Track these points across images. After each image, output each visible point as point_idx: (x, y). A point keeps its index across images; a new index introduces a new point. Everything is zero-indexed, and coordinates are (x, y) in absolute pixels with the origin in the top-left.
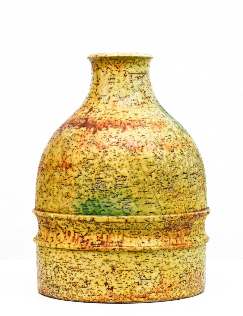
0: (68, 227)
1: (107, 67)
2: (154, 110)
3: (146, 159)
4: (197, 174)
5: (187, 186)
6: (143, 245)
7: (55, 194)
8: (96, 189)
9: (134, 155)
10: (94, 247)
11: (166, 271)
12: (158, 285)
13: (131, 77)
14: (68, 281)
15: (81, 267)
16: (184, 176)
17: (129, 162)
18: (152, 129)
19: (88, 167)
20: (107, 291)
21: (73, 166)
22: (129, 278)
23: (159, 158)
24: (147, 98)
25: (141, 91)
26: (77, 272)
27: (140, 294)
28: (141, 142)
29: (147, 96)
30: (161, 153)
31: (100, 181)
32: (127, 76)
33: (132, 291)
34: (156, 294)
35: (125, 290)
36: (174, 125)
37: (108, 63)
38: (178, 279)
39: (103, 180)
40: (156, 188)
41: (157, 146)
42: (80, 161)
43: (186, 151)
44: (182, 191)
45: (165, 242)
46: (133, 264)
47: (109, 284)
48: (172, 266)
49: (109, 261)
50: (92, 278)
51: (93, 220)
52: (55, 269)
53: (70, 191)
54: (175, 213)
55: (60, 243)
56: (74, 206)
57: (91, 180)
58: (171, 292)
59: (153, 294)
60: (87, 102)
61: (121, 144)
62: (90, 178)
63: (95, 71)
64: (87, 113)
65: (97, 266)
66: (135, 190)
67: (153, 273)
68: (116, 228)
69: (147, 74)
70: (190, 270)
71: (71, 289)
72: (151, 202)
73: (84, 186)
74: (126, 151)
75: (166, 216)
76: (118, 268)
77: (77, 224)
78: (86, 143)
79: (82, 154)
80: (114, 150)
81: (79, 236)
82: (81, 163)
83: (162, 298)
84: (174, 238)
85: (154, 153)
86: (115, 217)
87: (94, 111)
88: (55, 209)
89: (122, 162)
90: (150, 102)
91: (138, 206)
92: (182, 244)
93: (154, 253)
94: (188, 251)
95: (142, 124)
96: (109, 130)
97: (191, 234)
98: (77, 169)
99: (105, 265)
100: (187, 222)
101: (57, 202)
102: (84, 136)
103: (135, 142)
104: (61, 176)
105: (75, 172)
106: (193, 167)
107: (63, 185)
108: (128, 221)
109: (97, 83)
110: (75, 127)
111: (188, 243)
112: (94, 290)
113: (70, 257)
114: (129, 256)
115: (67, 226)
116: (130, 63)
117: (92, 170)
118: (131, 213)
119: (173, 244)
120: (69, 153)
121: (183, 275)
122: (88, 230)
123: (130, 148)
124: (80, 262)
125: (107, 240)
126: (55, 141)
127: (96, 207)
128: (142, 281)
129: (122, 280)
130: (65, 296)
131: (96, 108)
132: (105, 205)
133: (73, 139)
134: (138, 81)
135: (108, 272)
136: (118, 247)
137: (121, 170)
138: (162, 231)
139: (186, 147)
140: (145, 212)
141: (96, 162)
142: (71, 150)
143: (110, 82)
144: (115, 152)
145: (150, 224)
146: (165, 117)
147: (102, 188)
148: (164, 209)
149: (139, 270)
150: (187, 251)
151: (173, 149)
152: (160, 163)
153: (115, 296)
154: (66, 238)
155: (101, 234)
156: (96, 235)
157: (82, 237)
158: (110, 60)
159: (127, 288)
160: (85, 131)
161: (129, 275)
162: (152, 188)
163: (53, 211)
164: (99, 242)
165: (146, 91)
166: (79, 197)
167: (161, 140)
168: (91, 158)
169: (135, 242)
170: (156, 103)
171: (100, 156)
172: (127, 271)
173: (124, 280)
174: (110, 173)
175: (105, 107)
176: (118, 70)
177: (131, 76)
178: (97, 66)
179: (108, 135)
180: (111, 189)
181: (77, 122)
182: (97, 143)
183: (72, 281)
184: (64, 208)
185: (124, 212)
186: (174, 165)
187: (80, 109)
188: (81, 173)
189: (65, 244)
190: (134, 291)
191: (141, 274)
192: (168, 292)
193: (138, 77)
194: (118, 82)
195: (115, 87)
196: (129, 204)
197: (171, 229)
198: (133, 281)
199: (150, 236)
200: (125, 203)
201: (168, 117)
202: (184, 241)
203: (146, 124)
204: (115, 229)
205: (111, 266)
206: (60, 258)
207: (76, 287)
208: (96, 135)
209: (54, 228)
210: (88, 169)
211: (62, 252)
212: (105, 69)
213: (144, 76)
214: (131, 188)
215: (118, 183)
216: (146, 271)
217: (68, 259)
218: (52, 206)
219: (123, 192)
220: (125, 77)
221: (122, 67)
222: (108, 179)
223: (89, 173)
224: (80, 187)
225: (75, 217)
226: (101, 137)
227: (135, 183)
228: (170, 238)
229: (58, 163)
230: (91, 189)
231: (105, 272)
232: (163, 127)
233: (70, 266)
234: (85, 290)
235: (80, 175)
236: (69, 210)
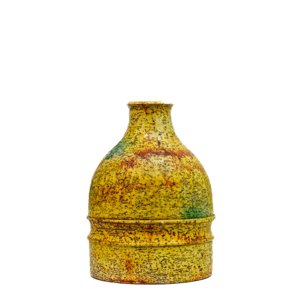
7: (163, 205)
14: (175, 269)
15: (185, 257)
20: (199, 272)
21: (176, 184)
26: (182, 261)
31: (196, 194)
37: (162, 109)
42: (181, 180)
47: (200, 267)
49: (200, 250)
50: (192, 264)
52: (162, 262)
53: (176, 202)
55: (168, 242)
56: (180, 213)
57: (190, 194)
62: (189, 192)
64: (159, 145)
65: (195, 255)
71: (177, 274)
73: (187, 198)
76: (204, 255)
77: (181, 226)
79: (180, 175)
81: (182, 235)
86: (205, 219)
88: (163, 217)
98: (180, 186)
101: (165, 212)
104: (167, 192)
105: (178, 188)
107: (170, 198)
109: (153, 123)
112: (193, 272)
113: (177, 251)
122: (188, 230)
124: (185, 253)
125: (199, 236)
126: (145, 166)
127: (195, 212)
130: (172, 280)
131: (163, 142)
132: (199, 210)
137: (203, 185)
141: (190, 180)
143: (164, 122)
147: (197, 199)
153: (203, 274)
154: (172, 238)
155: (195, 232)
156: (193, 233)
157: (184, 235)
164: (195, 238)
166: (184, 206)
168: (187, 177)
171: (191, 176)
178: (153, 110)
180: (201, 199)
182: (186, 167)
184: (172, 215)
189: (173, 242)
194: (168, 123)
195: (167, 126)
205: (202, 253)
206: (167, 252)
207: (181, 272)
208: (182, 161)
210: (187, 185)
211: (169, 248)
212: (159, 113)
215: (203, 194)
217: (175, 253)
218: (160, 215)
223: (189, 188)
224: (184, 199)
225: (184, 221)
229: (162, 182)
230: (191, 200)
231: (199, 259)
233: (176, 258)
234: (187, 273)
235: (183, 190)
236: (177, 216)
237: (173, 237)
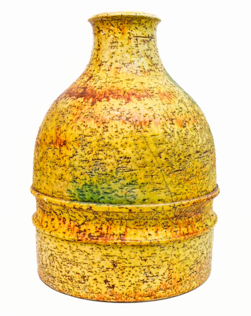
0: (63, 214)
1: (109, 29)
2: (162, 78)
3: (154, 137)
4: (210, 151)
5: (200, 166)
6: (150, 238)
7: (49, 174)
8: (93, 172)
9: (140, 132)
10: (92, 240)
11: (175, 265)
12: (166, 281)
13: (136, 41)
14: (63, 274)
15: (77, 260)
16: (197, 155)
17: (134, 140)
18: (161, 100)
19: (85, 145)
20: (107, 289)
21: (67, 144)
22: (133, 275)
23: (169, 135)
24: (154, 65)
25: (147, 57)
26: (73, 265)
27: (145, 293)
28: (148, 115)
29: (154, 63)
30: (172, 129)
31: (99, 163)
32: (131, 40)
33: (136, 289)
34: (163, 292)
35: (128, 288)
36: (185, 96)
37: (110, 24)
38: (188, 272)
39: (102, 161)
40: (166, 170)
41: (166, 121)
42: (76, 138)
43: (199, 126)
44: (195, 173)
45: (175, 232)
46: (138, 259)
47: (110, 282)
48: (182, 258)
49: (109, 256)
50: (90, 274)
51: (90, 209)
52: (50, 257)
54: (187, 199)
55: (54, 231)
56: (69, 190)
57: (88, 162)
58: (180, 287)
59: (161, 292)
60: (88, 69)
61: (124, 118)
62: (86, 159)
63: (96, 34)
64: (86, 82)
65: (96, 261)
66: (141, 174)
67: (160, 268)
68: (118, 218)
69: (154, 38)
70: (201, 258)
71: (66, 282)
72: (159, 188)
73: (80, 168)
74: (130, 126)
75: (177, 204)
76: (120, 264)
77: (72, 211)
78: (83, 116)
79: (78, 129)
80: (116, 126)
81: (75, 225)
82: (76, 140)
83: (171, 295)
84: (185, 226)
85: (163, 128)
86: (116, 206)
87: (94, 79)
88: (48, 191)
89: (125, 140)
90: (157, 69)
91: (144, 192)
92: (194, 232)
93: (162, 246)
94: (200, 239)
95: (149, 94)
96: (110, 101)
97: (202, 218)
98: (73, 147)
99: (105, 260)
100: (199, 206)
101: (51, 184)
102: (81, 108)
103: (141, 116)
104: (54, 154)
105: (69, 150)
106: (206, 144)
107: (57, 165)
108: (132, 211)
109: (98, 48)
110: (71, 98)
111: (199, 230)
112: (92, 287)
113: (66, 247)
114: (133, 250)
115: (62, 212)
116: (135, 24)
117: (89, 150)
118: (135, 201)
119: (184, 234)
120: (63, 127)
121: (194, 266)
122: (85, 219)
123: (135, 123)
124: (77, 254)
125: (107, 232)
126: (50, 113)
127: (94, 193)
128: (148, 278)
129: (125, 278)
130: (61, 289)
131: (97, 76)
132: (105, 191)
133: (69, 111)
134: (144, 46)
135: (109, 268)
136: (120, 241)
137: (124, 150)
138: (172, 220)
139: (198, 121)
140: (152, 200)
141: (94, 139)
142: (65, 124)
143: (112, 45)
144: (117, 128)
145: (159, 214)
146: (175, 87)
147: (100, 171)
148: (175, 195)
149: (145, 266)
150: (198, 239)
151: (185, 124)
152: (170, 141)
153: (117, 295)
154: (60, 226)
155: (100, 225)
156: (95, 225)
157: (79, 226)
158: (113, 20)
159: (131, 286)
160: (82, 102)
161: (133, 272)
162: (161, 171)
163: (47, 194)
164: (98, 234)
165: (153, 57)
166: (74, 181)
167: (172, 114)
168: (88, 134)
169: (140, 235)
170: (163, 70)
171: (99, 132)
172: (130, 267)
173: (126, 278)
174: (111, 153)
175: (106, 75)
176: (122, 32)
177: (137, 39)
178: (99, 28)
179: (109, 107)
180: (111, 172)
181: (74, 92)
182: (96, 117)
183: (67, 275)
184: (58, 192)
185: (128, 201)
186: (187, 143)
187: (80, 77)
188: (76, 152)
189: (59, 233)
190: (139, 289)
191: (147, 270)
192: (178, 287)
193: (144, 41)
194: (122, 46)
195: (118, 51)
196: (134, 190)
197: (182, 216)
198: (138, 278)
199: (157, 227)
200: (128, 190)
201: (177, 87)
202: (196, 228)
203: (154, 94)
204: (116, 219)
205: (113, 261)
206: (54, 246)
207: (72, 281)
208: (94, 106)
209: (48, 211)
210: (85, 147)
211: (57, 240)
212: (106, 31)
213: (150, 40)
214: (136, 172)
215: (120, 165)
216: (153, 267)
217: (63, 250)
218: (46, 188)
219: (126, 176)
220: (129, 40)
221: (126, 28)
222: (108, 161)
223: (86, 153)
224: (75, 169)
225: (69, 204)
226: (101, 109)
227: (141, 166)
228: (180, 227)
229: (52, 139)
230: (88, 171)
231: (105, 269)
232: (173, 98)
233: (65, 257)
234: (82, 286)
235: (76, 154)
236: (64, 195)
237: (62, 224)
